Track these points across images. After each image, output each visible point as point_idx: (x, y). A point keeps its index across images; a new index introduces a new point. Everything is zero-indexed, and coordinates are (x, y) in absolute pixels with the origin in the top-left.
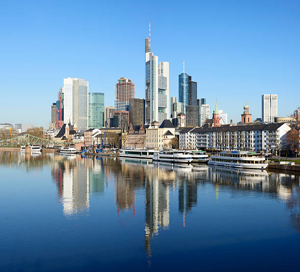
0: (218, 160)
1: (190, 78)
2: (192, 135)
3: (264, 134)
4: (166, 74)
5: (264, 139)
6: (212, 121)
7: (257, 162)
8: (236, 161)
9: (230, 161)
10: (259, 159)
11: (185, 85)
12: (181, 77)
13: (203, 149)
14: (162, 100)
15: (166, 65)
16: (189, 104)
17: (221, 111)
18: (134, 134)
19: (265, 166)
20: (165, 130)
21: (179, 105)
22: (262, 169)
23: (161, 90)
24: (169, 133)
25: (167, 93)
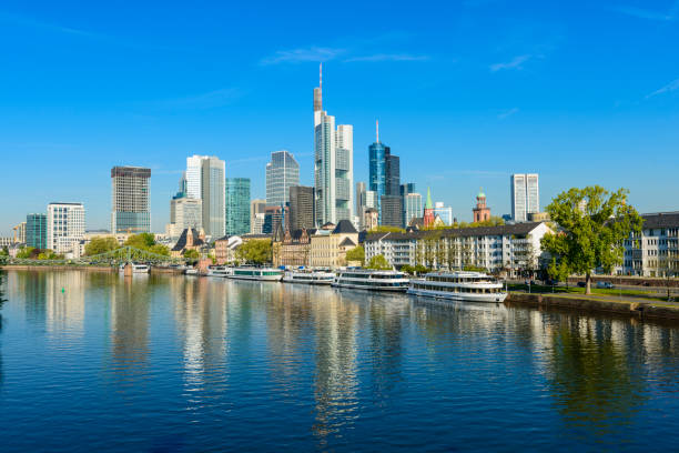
0: (423, 286)
1: (387, 150)
2: (386, 245)
3: (505, 241)
4: (348, 144)
5: (506, 250)
6: (422, 221)
7: (487, 291)
8: (451, 289)
9: (442, 288)
10: (490, 286)
11: (380, 163)
12: (372, 150)
13: (399, 268)
14: (342, 187)
15: (348, 130)
16: (387, 194)
17: (440, 205)
18: (293, 244)
19: (503, 296)
20: (342, 237)
21: (370, 195)
22: (497, 303)
23: (340, 173)
24: (348, 242)
25: (350, 175)
